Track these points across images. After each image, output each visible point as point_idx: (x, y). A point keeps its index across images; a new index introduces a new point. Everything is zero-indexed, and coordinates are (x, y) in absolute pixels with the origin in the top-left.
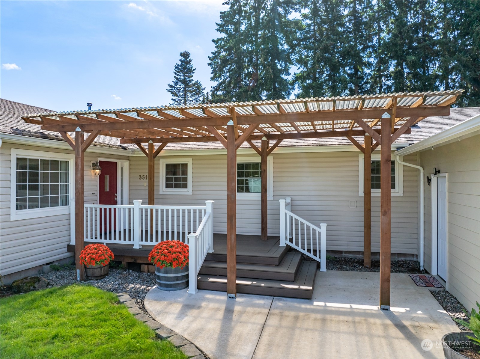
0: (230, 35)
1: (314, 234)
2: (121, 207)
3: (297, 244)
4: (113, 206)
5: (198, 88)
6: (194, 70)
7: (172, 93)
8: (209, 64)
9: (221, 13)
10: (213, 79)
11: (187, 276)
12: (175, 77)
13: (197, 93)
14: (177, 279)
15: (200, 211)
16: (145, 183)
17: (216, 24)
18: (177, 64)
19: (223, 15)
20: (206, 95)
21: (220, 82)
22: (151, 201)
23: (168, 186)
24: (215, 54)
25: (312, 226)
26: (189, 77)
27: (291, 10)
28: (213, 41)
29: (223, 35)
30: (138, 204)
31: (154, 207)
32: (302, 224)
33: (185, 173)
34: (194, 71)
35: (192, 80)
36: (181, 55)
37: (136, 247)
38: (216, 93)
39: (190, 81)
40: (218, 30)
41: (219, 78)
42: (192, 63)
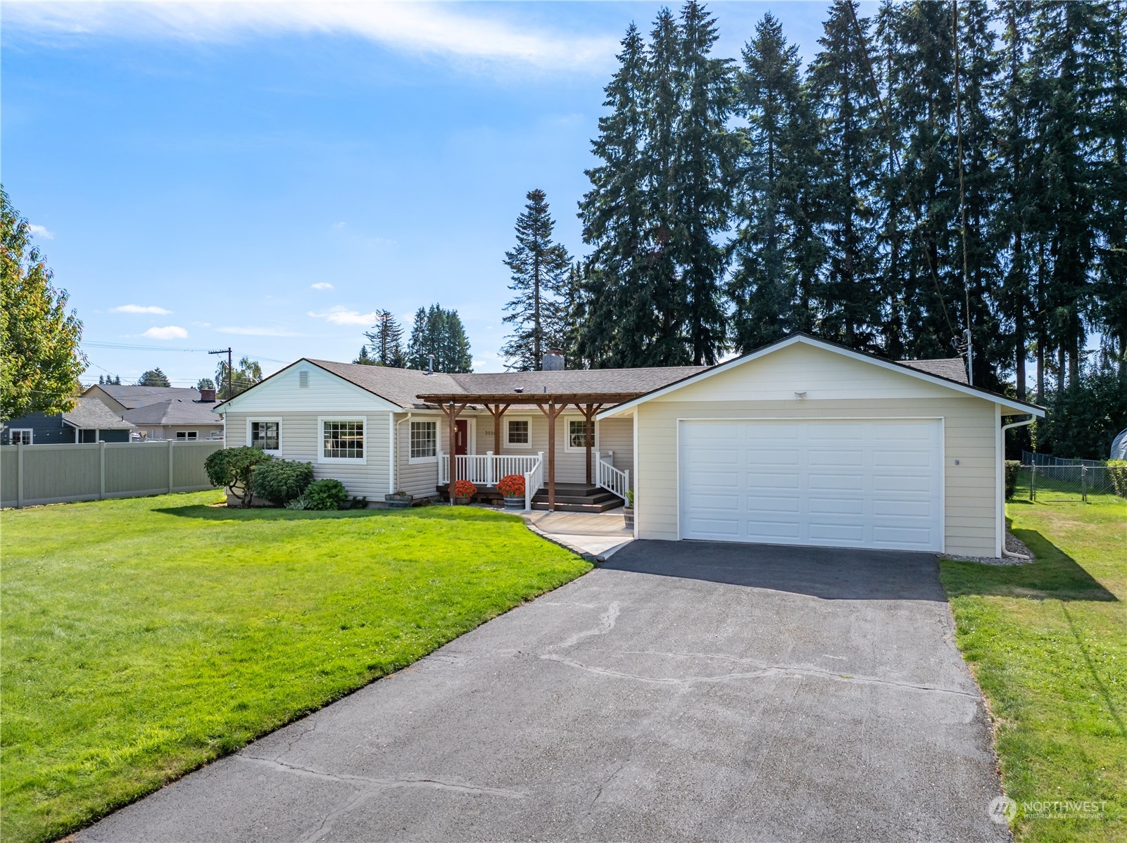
0: (616, 164)
1: (621, 478)
2: (471, 457)
3: (617, 491)
4: (463, 456)
5: (560, 256)
6: (553, 223)
7: (512, 268)
8: (580, 216)
9: (601, 120)
10: (587, 241)
11: (524, 501)
12: (517, 237)
13: (558, 266)
14: (518, 502)
15: (535, 460)
16: (492, 438)
17: (592, 141)
18: (522, 215)
19: (604, 124)
20: (575, 267)
21: (600, 245)
22: (497, 453)
23: (511, 441)
24: (589, 198)
25: (619, 472)
26: (543, 236)
27: (728, 114)
28: (587, 172)
29: (602, 162)
30: (490, 455)
31: (498, 457)
32: (617, 473)
33: (526, 429)
34: (552, 226)
35: (549, 242)
36: (529, 196)
37: (489, 486)
38: (593, 267)
39: (546, 243)
40: (595, 152)
41: (597, 239)
42: (549, 210)
